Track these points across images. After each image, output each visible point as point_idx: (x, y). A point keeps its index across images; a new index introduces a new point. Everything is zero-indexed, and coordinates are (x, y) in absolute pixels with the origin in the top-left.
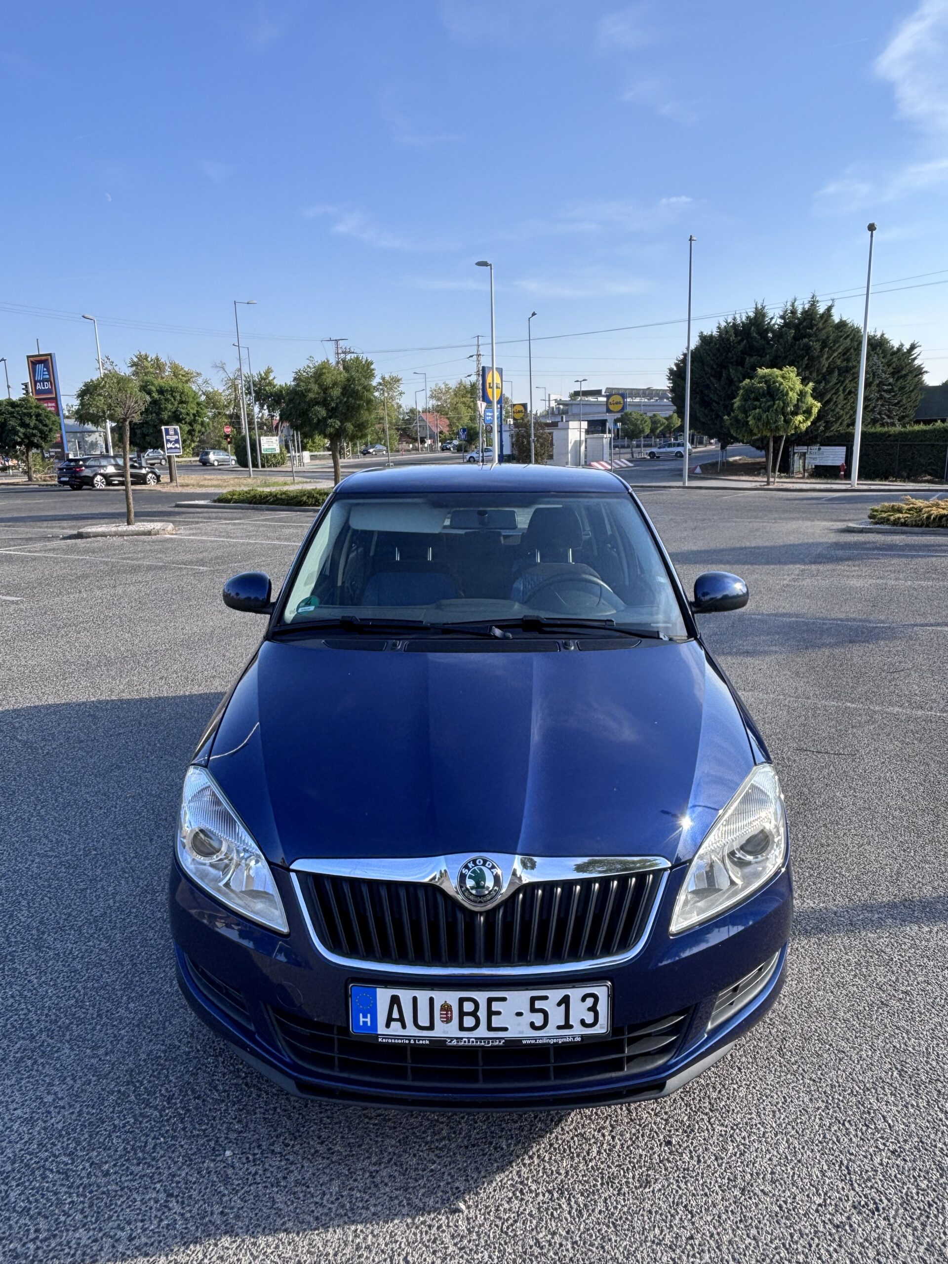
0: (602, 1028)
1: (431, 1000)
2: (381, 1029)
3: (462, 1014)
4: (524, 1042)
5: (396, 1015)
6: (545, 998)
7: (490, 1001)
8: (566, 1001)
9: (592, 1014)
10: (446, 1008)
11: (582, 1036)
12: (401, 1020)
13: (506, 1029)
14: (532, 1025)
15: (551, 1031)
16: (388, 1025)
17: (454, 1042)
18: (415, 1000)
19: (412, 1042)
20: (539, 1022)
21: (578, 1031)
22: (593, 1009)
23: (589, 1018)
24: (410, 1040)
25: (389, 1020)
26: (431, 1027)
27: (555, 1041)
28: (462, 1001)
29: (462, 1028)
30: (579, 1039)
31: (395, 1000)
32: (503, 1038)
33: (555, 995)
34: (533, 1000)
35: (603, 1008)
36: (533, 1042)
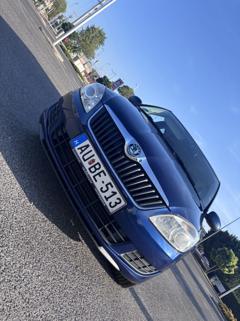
0: (112, 210)
1: (94, 155)
2: (76, 148)
3: (94, 166)
4: (95, 189)
5: (83, 149)
6: (112, 187)
7: (103, 171)
8: (114, 193)
9: (114, 204)
10: (93, 161)
11: (106, 205)
12: (82, 151)
13: (96, 181)
14: (102, 188)
15: (103, 195)
16: (78, 149)
17: (84, 169)
18: (91, 151)
19: (78, 158)
20: (104, 190)
21: (107, 203)
22: (116, 204)
23: (113, 204)
24: (78, 157)
25: (81, 148)
26: (85, 160)
27: (100, 198)
28: (98, 163)
29: (90, 169)
30: (105, 205)
31: (87, 146)
32: (93, 182)
33: (115, 189)
34: (110, 183)
35: (118, 206)
36: (97, 191)
